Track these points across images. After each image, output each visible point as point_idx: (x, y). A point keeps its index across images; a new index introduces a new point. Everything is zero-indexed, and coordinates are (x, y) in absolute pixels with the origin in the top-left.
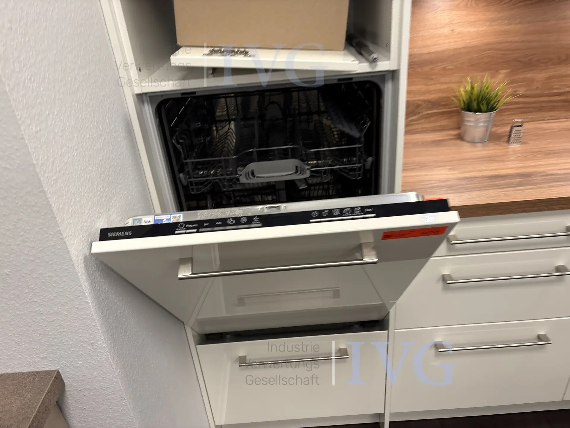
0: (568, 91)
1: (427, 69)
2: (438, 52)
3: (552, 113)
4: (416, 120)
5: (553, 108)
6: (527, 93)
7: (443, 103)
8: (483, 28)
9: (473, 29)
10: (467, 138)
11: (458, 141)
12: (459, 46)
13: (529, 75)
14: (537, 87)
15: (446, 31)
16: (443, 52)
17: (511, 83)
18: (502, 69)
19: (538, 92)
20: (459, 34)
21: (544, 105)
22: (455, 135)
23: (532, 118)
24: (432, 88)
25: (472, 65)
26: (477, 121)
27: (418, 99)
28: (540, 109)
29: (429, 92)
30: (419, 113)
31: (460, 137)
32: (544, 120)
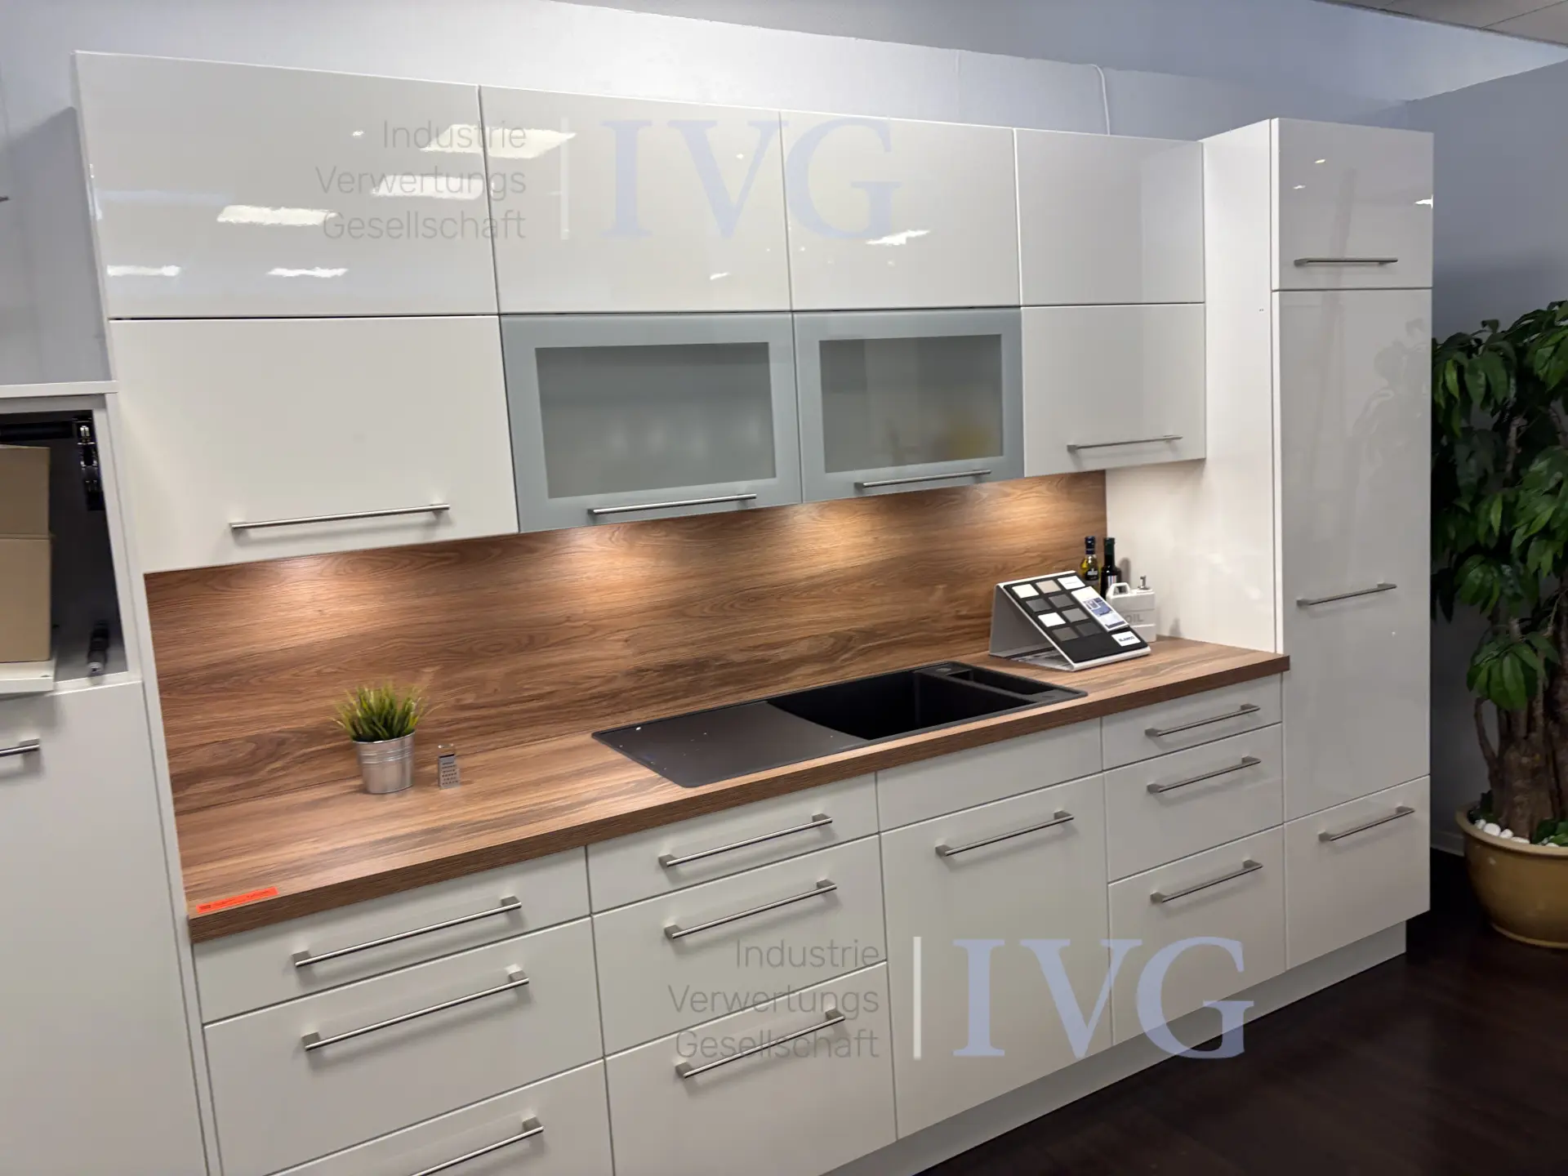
0: (549, 690)
1: (285, 676)
2: (300, 646)
3: (532, 730)
4: (283, 768)
5: (533, 722)
6: (482, 701)
7: (331, 732)
8: (373, 606)
9: (355, 608)
10: (373, 788)
11: (359, 796)
12: (339, 635)
13: (473, 673)
14: (496, 690)
15: (309, 612)
16: (310, 646)
17: (446, 687)
18: (424, 667)
19: (497, 698)
20: (333, 616)
21: (515, 717)
22: (355, 786)
23: (501, 742)
24: (301, 707)
25: (370, 664)
26: (383, 755)
27: (278, 729)
28: (510, 726)
29: (301, 715)
30: (288, 754)
31: (364, 790)
32: (522, 742)
